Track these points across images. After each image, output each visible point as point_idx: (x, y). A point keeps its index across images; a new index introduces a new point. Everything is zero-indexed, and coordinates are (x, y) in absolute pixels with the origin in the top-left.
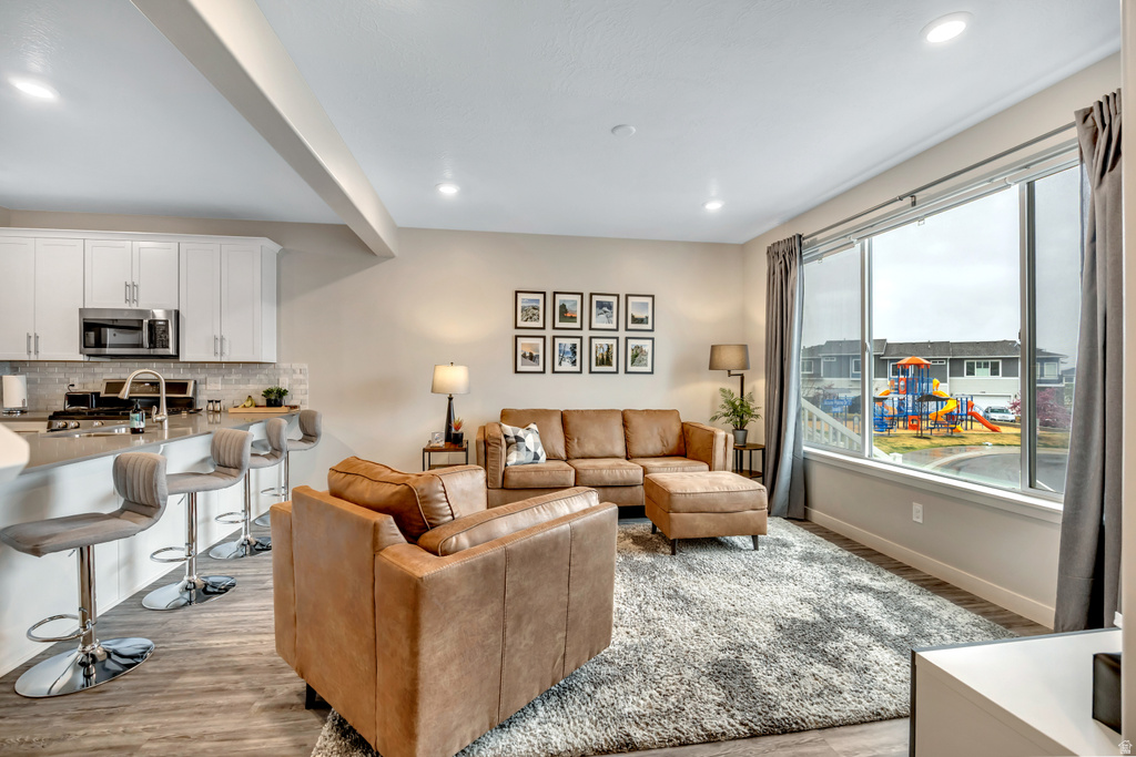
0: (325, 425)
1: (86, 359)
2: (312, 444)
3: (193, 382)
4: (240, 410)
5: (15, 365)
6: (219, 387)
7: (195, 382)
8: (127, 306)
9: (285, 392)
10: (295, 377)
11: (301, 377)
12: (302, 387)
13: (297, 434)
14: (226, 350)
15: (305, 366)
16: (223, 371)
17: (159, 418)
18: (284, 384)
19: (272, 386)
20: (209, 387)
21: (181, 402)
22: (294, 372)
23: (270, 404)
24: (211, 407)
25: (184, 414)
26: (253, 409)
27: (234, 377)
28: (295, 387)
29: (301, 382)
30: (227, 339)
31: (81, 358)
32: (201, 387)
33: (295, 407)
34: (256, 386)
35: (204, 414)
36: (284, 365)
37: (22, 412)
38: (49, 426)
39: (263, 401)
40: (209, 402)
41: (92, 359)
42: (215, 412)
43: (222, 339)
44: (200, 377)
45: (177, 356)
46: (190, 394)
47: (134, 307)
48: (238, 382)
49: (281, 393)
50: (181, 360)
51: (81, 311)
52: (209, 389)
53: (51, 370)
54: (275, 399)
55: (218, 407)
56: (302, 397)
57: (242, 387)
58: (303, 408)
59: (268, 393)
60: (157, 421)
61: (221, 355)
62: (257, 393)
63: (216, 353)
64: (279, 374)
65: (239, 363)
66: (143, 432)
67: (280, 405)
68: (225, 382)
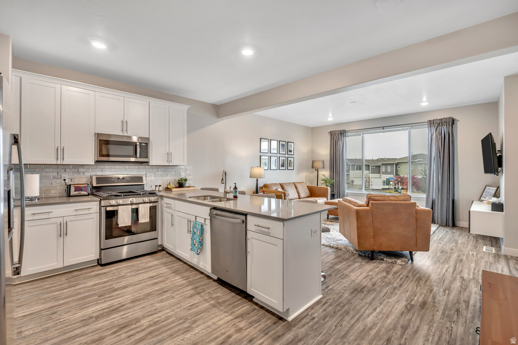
23: (180, 186)
49: (184, 180)
67: (185, 187)
68: (155, 176)
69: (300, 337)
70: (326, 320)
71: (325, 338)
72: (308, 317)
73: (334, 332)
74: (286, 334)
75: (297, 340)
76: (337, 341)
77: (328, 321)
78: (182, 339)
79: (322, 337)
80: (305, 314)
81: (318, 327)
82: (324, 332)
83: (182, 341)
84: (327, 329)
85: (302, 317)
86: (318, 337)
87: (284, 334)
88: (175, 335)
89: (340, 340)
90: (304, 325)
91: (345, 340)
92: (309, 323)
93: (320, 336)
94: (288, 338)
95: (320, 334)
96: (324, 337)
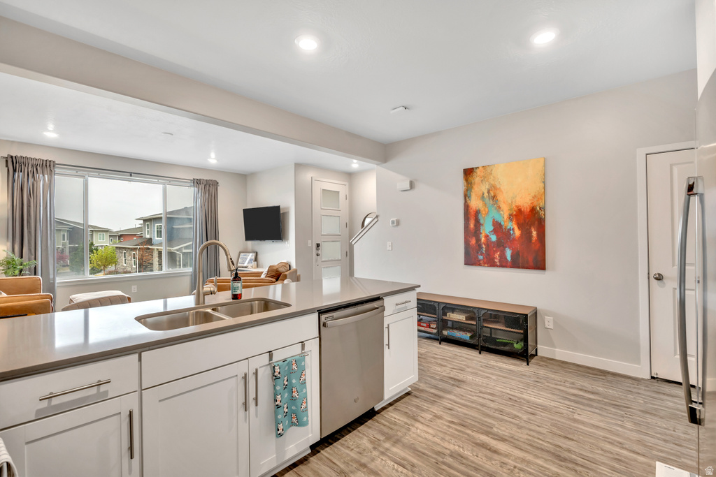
78: (476, 457)
83: (479, 456)
88: (474, 465)
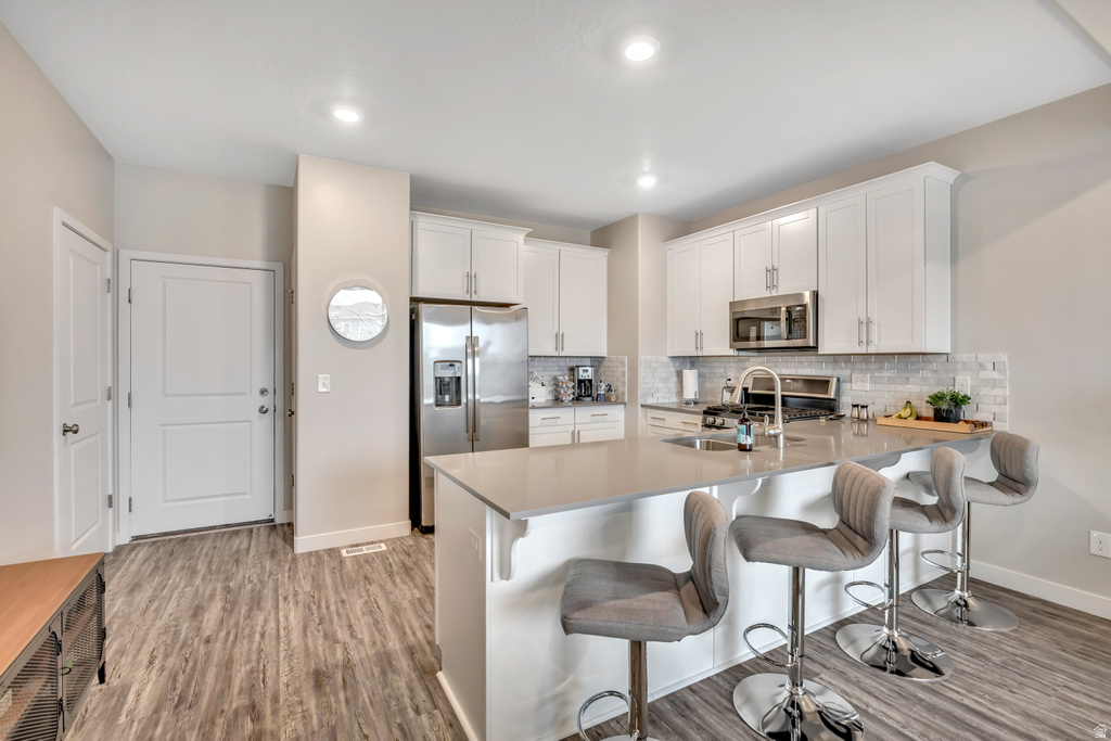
0: (1046, 464)
1: (736, 353)
2: (1017, 498)
3: (835, 379)
4: (893, 421)
5: (693, 360)
6: (868, 386)
7: (838, 380)
8: (768, 294)
9: (965, 399)
10: (983, 375)
11: (995, 375)
12: (998, 392)
13: (988, 472)
14: (874, 337)
15: (1003, 357)
16: (872, 366)
17: (772, 432)
18: (964, 384)
19: (945, 389)
20: (854, 387)
21: (818, 404)
22: (982, 366)
23: (940, 416)
24: (855, 413)
25: (823, 420)
26: (912, 422)
27: (886, 374)
28: (984, 391)
29: (994, 384)
30: (875, 321)
31: (731, 352)
32: (845, 386)
33: (984, 424)
34: (920, 388)
35: (848, 422)
36: (964, 357)
37: (695, 403)
38: (705, 420)
39: (928, 411)
40: (854, 406)
41: (741, 353)
42: (860, 420)
43: (869, 322)
44: (844, 372)
45: (815, 348)
46: (832, 395)
47: (774, 294)
48: (891, 381)
49: (958, 401)
50: (820, 352)
51: (732, 304)
52: (856, 389)
53: (716, 365)
54: (947, 409)
55: (864, 414)
56: (995, 409)
57: (900, 388)
58: (998, 427)
59: (936, 399)
60: (770, 436)
61: (868, 344)
62: (920, 398)
63: (860, 342)
64: (955, 370)
65: (894, 354)
66: (750, 450)
67: (957, 421)
68: (874, 381)
69: (390, 675)
70: (394, 730)
71: (356, 705)
72: (429, 705)
73: (356, 726)
74: (410, 662)
75: (388, 668)
76: (334, 717)
77: (391, 731)
79: (364, 702)
80: (440, 703)
81: (389, 708)
82: (371, 711)
84: (374, 718)
85: (436, 697)
86: (369, 697)
87: (413, 660)
89: (334, 722)
90: (412, 690)
91: (324, 731)
92: (411, 700)
93: (367, 701)
94: (400, 662)
95: (371, 702)
96: (360, 703)
